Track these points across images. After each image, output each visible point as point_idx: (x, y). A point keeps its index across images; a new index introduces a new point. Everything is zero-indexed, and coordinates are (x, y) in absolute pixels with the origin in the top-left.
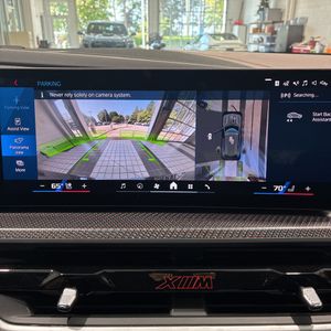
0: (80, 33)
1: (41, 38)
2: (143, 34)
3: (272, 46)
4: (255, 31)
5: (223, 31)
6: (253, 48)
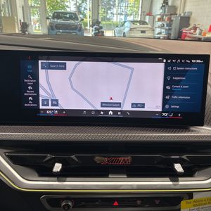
0: (48, 18)
1: (22, 21)
2: (88, 19)
3: (169, 29)
4: (159, 20)
5: (139, 19)
6: (158, 30)
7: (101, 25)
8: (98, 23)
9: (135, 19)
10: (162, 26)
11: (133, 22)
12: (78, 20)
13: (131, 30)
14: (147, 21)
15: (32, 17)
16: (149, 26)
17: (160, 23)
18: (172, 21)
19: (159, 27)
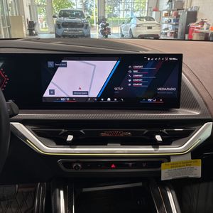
0: (54, 17)
2: (95, 16)
3: (176, 25)
4: (166, 15)
5: (146, 15)
6: (165, 26)
7: (107, 22)
8: (104, 20)
9: (142, 15)
10: (169, 22)
11: (140, 18)
12: (84, 17)
13: (137, 26)
14: (154, 16)
15: (39, 16)
16: (156, 22)
17: (167, 19)
18: (179, 16)
19: (166, 23)
